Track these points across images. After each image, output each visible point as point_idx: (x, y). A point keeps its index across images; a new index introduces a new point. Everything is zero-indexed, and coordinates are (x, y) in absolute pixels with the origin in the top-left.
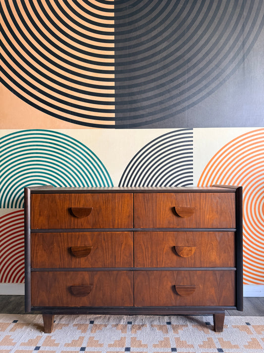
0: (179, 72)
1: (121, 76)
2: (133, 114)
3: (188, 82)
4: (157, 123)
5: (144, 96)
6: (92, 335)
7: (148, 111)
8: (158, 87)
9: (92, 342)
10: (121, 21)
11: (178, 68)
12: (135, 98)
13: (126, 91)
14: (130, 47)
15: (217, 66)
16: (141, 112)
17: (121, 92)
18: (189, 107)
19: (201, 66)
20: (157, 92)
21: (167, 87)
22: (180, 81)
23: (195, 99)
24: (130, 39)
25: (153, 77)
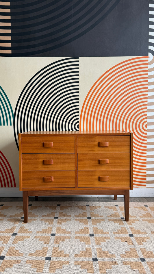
0: (66, 8)
2: (26, 44)
3: (74, 16)
4: (48, 52)
5: (36, 28)
7: (40, 41)
11: (65, 4)
16: (33, 43)
17: (17, 24)
21: (56, 21)
23: (80, 31)
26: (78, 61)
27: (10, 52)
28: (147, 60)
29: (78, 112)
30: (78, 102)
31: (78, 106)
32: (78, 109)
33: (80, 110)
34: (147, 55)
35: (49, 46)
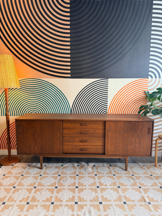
0: (102, 50)
1: (73, 52)
2: (79, 71)
3: (106, 55)
4: (91, 76)
5: (85, 62)
6: (62, 170)
7: (87, 70)
8: (91, 58)
9: (62, 173)
10: (73, 22)
11: (102, 48)
12: (80, 63)
13: (76, 59)
14: (78, 37)
15: (122, 47)
16: (83, 70)
17: (74, 60)
18: (107, 68)
19: (113, 47)
20: (91, 60)
21: (96, 58)
22: (103, 55)
23: (110, 64)
24: (78, 32)
25: (89, 52)
26: (108, 81)
27: (69, 76)
28: (148, 81)
29: (107, 109)
30: (107, 104)
31: (107, 105)
32: (107, 107)
33: (108, 108)
34: (148, 78)
35: (92, 72)
